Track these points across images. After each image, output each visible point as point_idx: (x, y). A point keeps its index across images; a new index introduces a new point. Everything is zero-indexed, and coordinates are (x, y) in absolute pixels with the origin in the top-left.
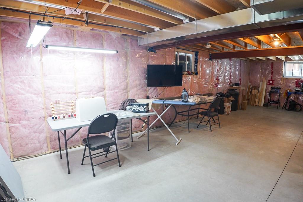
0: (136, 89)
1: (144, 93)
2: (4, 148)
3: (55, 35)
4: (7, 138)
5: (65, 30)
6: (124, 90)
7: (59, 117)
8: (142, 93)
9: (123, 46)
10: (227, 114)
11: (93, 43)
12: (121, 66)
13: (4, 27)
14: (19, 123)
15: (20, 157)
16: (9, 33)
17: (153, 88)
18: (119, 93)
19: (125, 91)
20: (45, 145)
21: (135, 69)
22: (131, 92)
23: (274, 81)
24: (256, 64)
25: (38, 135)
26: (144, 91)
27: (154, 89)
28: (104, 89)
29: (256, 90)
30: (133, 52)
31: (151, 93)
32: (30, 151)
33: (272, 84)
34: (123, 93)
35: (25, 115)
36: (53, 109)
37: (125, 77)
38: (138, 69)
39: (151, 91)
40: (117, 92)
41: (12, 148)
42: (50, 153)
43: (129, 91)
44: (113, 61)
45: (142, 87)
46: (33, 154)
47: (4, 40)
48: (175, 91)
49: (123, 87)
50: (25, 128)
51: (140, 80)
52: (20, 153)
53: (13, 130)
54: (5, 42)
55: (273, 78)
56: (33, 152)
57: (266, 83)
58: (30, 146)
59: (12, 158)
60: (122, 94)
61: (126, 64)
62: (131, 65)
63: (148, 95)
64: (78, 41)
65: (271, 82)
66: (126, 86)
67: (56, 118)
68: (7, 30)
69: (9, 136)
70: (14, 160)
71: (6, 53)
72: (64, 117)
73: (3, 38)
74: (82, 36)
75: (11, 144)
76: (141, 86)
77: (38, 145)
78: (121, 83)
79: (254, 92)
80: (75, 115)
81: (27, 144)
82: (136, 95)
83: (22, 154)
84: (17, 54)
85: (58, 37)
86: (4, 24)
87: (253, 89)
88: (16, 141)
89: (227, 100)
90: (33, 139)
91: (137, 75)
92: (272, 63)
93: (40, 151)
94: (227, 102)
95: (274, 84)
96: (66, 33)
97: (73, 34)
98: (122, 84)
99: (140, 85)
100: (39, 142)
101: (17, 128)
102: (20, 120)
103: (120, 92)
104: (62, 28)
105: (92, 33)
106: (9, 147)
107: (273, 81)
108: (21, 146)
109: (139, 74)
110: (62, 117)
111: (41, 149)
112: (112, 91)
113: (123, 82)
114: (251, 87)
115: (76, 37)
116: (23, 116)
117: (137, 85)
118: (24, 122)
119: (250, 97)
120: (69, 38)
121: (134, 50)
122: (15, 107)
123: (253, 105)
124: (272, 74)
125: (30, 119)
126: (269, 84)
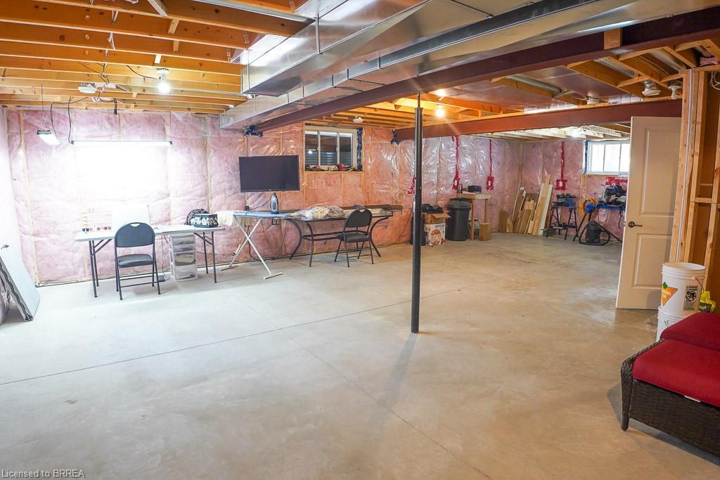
0: (223, 195)
1: (239, 201)
2: (27, 267)
3: (93, 123)
4: (32, 256)
5: (106, 114)
6: (201, 196)
7: (91, 229)
8: (236, 201)
9: (197, 131)
10: (431, 244)
11: (148, 130)
12: (195, 159)
13: (27, 117)
14: (47, 237)
15: (48, 282)
16: (33, 125)
17: (256, 194)
18: (193, 201)
19: (203, 198)
20: (81, 269)
21: (220, 165)
22: (214, 199)
23: (566, 181)
24: (534, 147)
25: (71, 254)
26: (240, 199)
27: (260, 196)
28: (168, 195)
29: (532, 201)
30: (217, 138)
31: (253, 203)
32: (61, 275)
33: (563, 188)
34: (201, 201)
35: (54, 227)
36: (85, 219)
37: (204, 177)
38: (226, 164)
39: (252, 198)
40: (189, 200)
41: (38, 269)
42: (88, 280)
43: (212, 198)
44: (182, 153)
45: (234, 193)
46: (64, 280)
47: (27, 134)
48: (306, 199)
49: (199, 192)
50: (54, 244)
51: (231, 181)
52: (47, 277)
53: (39, 245)
54: (29, 136)
55: (565, 175)
56: (64, 277)
57: (551, 186)
58: (60, 267)
59: (38, 282)
60: (198, 202)
61: (205, 158)
62: (213, 159)
63: (247, 205)
64: (126, 128)
65: (561, 184)
66: (204, 191)
67: (88, 230)
68: (30, 122)
69: (34, 252)
70: (41, 285)
71: (31, 150)
72: (99, 229)
73: (27, 131)
74: (133, 121)
75: (37, 264)
76: (233, 190)
77: (71, 267)
78: (196, 186)
79: (529, 205)
80: (110, 228)
81: (57, 265)
82: (224, 204)
83: (50, 279)
84: (43, 151)
85: (97, 125)
86: (27, 114)
87: (527, 198)
88: (43, 260)
89: (430, 219)
90: (64, 259)
91: (224, 173)
92: (563, 143)
93: (74, 277)
94: (431, 223)
95: (566, 187)
96: (109, 119)
97: (118, 120)
98: (198, 187)
99: (230, 189)
100: (73, 264)
101: (44, 243)
102: (47, 233)
103: (195, 199)
104: (103, 112)
105: (146, 116)
106: (34, 267)
107: (564, 182)
108: (49, 266)
109: (229, 173)
110: (95, 229)
111: (75, 273)
112: (182, 198)
113: (199, 184)
114: (524, 195)
115: (123, 122)
116: (52, 228)
117: (225, 189)
118: (54, 236)
119: (519, 216)
120: (112, 125)
121: (219, 134)
122: (43, 217)
123: (524, 233)
124: (563, 166)
125: (61, 233)
126: (558, 188)
